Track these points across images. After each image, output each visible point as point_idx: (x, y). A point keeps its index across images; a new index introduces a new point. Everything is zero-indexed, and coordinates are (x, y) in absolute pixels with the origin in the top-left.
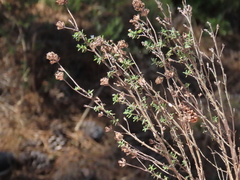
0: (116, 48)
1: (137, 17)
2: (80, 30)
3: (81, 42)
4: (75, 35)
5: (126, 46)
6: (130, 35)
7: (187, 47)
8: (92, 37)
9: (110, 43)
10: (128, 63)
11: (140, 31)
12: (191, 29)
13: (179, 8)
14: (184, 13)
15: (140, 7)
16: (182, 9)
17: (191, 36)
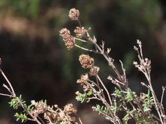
0: (62, 114)
1: (86, 77)
2: (18, 95)
3: (20, 110)
4: (13, 103)
5: (74, 111)
6: (78, 98)
7: (146, 109)
9: (55, 109)
11: (90, 93)
12: (150, 87)
13: (135, 63)
14: (141, 68)
15: (88, 63)
16: (139, 63)
17: (151, 95)
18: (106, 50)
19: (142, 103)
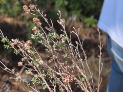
0: (26, 45)
1: (35, 27)
2: (5, 37)
3: (6, 43)
4: (3, 40)
5: (31, 43)
6: (32, 37)
7: (63, 42)
8: (13, 40)
9: (22, 43)
10: (33, 52)
11: (38, 35)
12: (65, 31)
13: (58, 21)
14: (60, 23)
15: (37, 21)
16: (60, 21)
17: (65, 35)
18: (44, 15)
19: (61, 39)
